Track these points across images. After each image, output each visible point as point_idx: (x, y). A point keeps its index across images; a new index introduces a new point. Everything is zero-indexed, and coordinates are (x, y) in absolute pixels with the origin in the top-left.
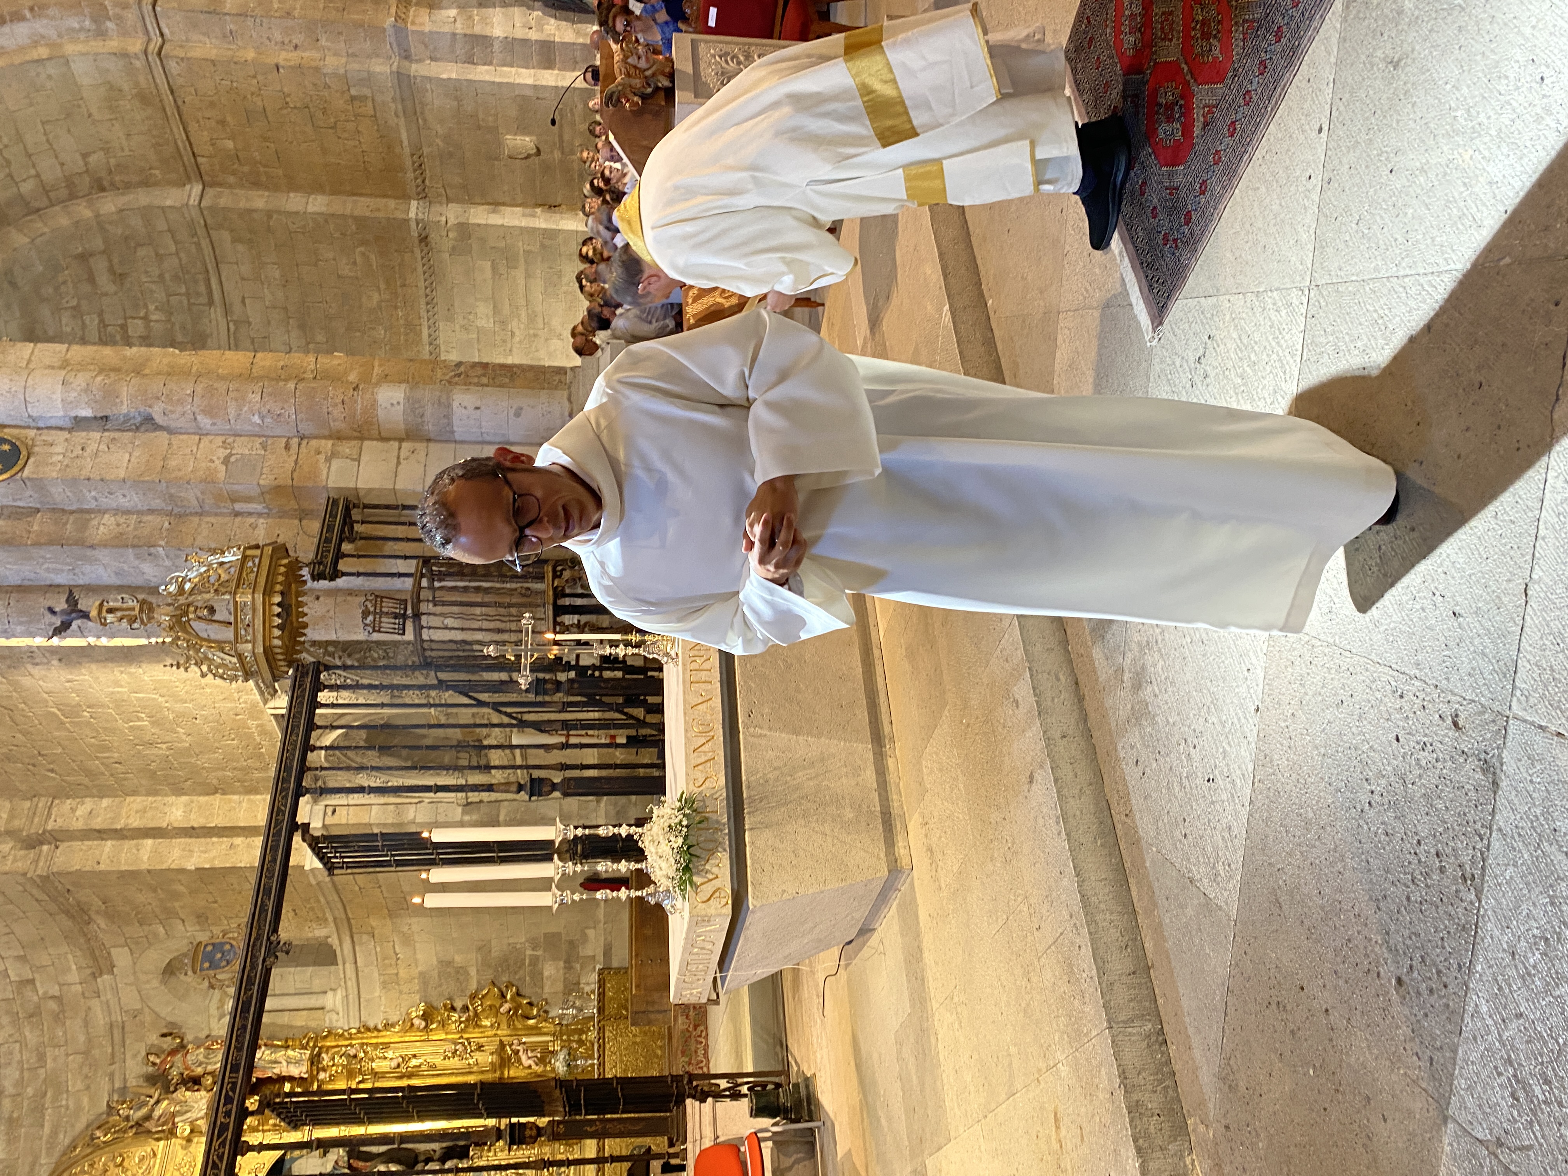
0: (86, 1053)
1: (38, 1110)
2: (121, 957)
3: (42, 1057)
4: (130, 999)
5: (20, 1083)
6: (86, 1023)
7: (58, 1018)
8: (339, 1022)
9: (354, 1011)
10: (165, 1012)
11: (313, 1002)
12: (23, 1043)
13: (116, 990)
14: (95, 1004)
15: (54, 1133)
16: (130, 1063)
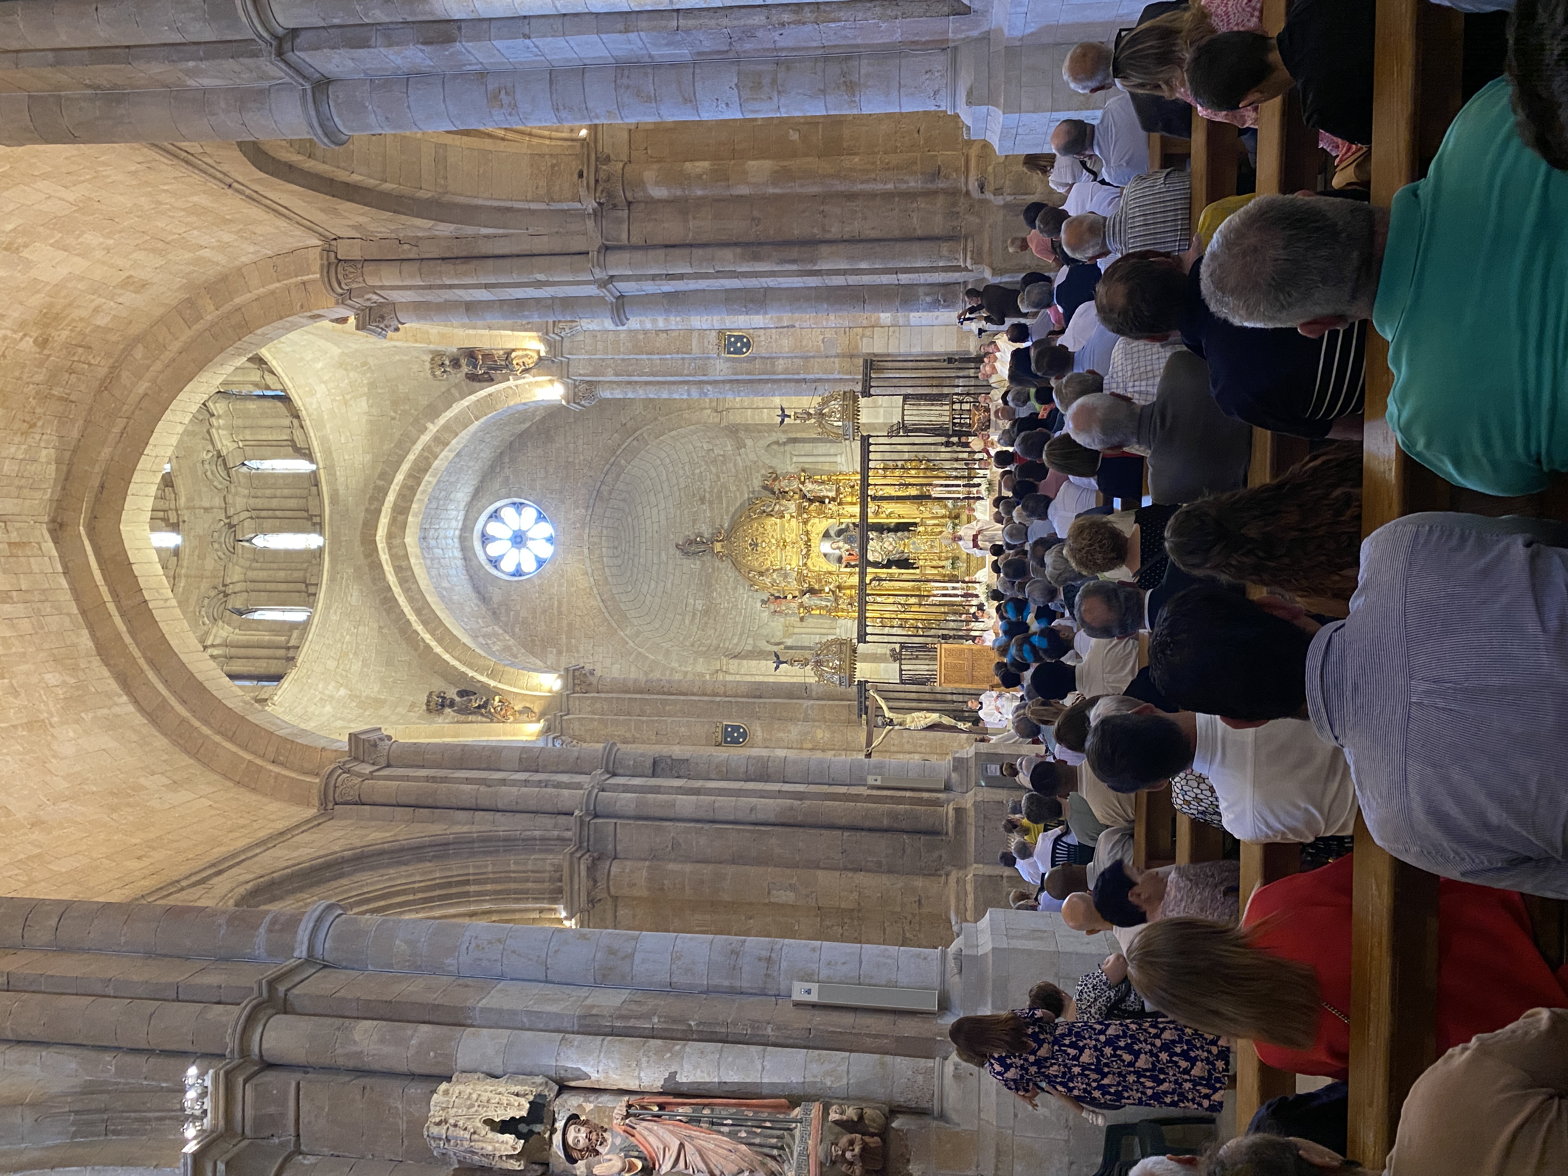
0: (736, 476)
1: (720, 498)
2: (749, 442)
3: (718, 477)
4: (752, 456)
5: (711, 487)
6: (735, 465)
7: (723, 463)
8: (845, 469)
9: (850, 465)
10: (767, 462)
11: (832, 459)
12: (711, 472)
13: (747, 454)
14: (738, 458)
15: (728, 507)
16: (755, 481)
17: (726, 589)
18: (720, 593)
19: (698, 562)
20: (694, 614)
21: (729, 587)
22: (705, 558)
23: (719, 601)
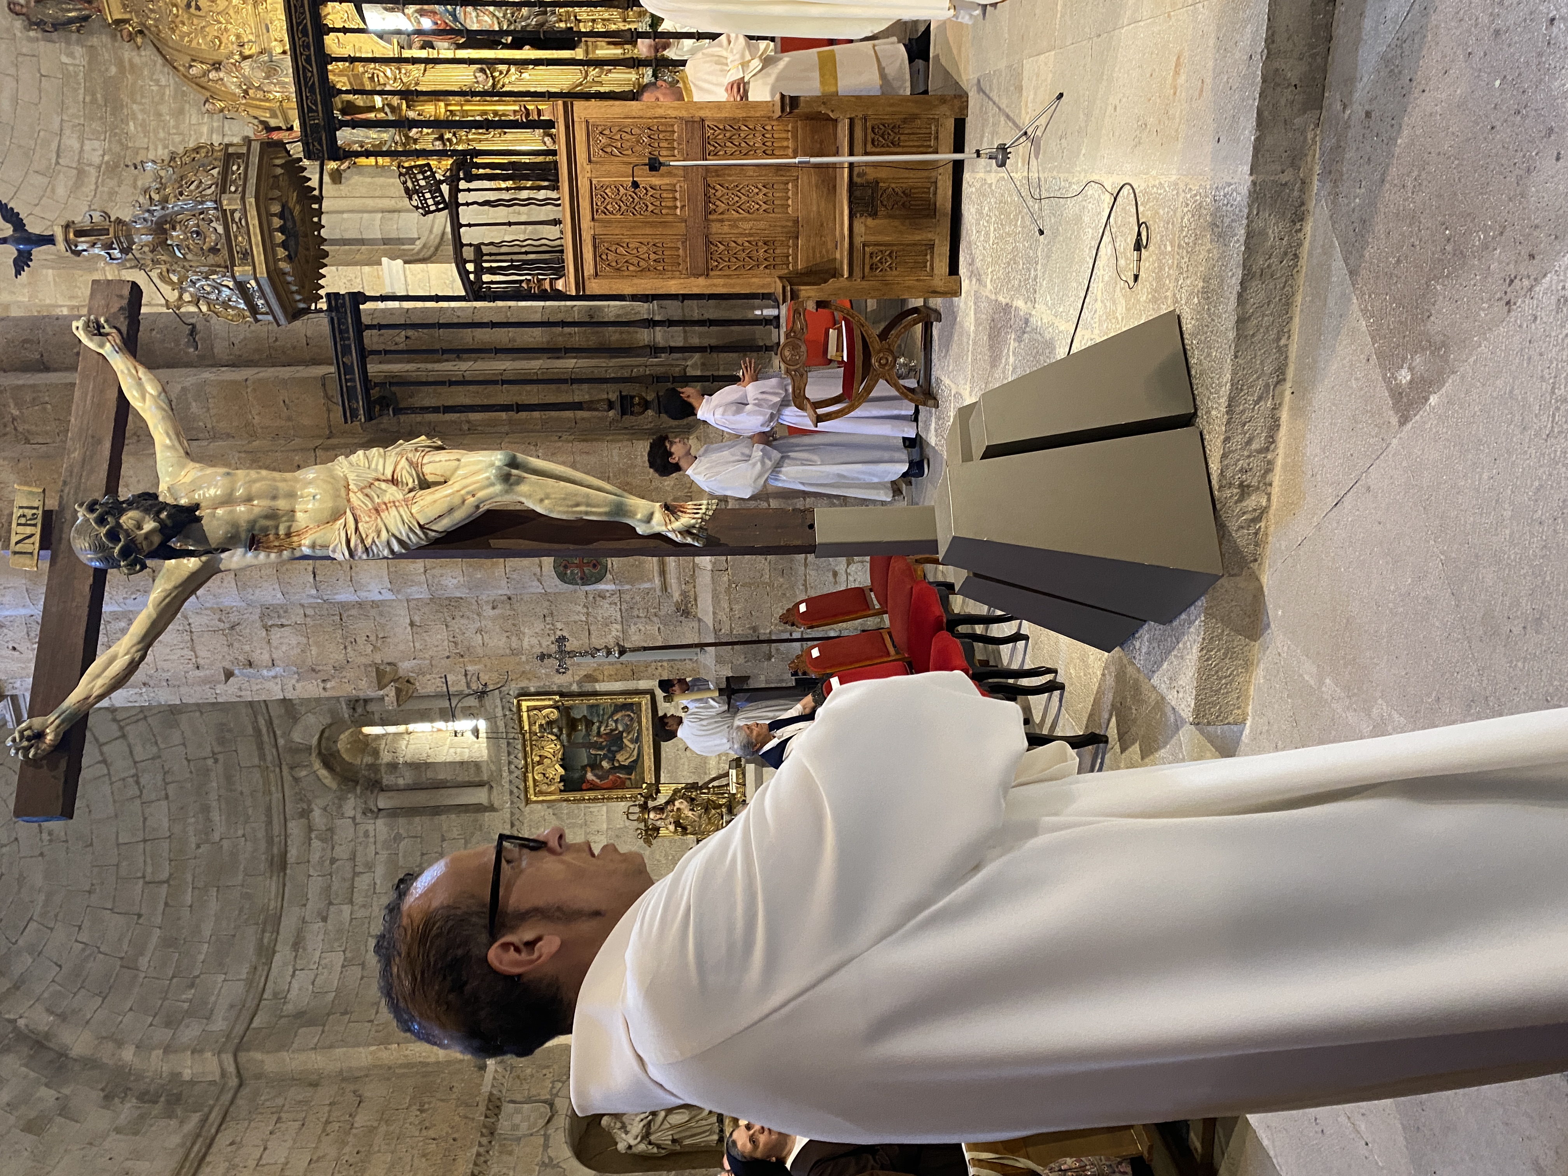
17: (159, 115)
18: (143, 125)
19: (78, 51)
20: (81, 173)
21: (164, 109)
22: (94, 41)
23: (142, 142)
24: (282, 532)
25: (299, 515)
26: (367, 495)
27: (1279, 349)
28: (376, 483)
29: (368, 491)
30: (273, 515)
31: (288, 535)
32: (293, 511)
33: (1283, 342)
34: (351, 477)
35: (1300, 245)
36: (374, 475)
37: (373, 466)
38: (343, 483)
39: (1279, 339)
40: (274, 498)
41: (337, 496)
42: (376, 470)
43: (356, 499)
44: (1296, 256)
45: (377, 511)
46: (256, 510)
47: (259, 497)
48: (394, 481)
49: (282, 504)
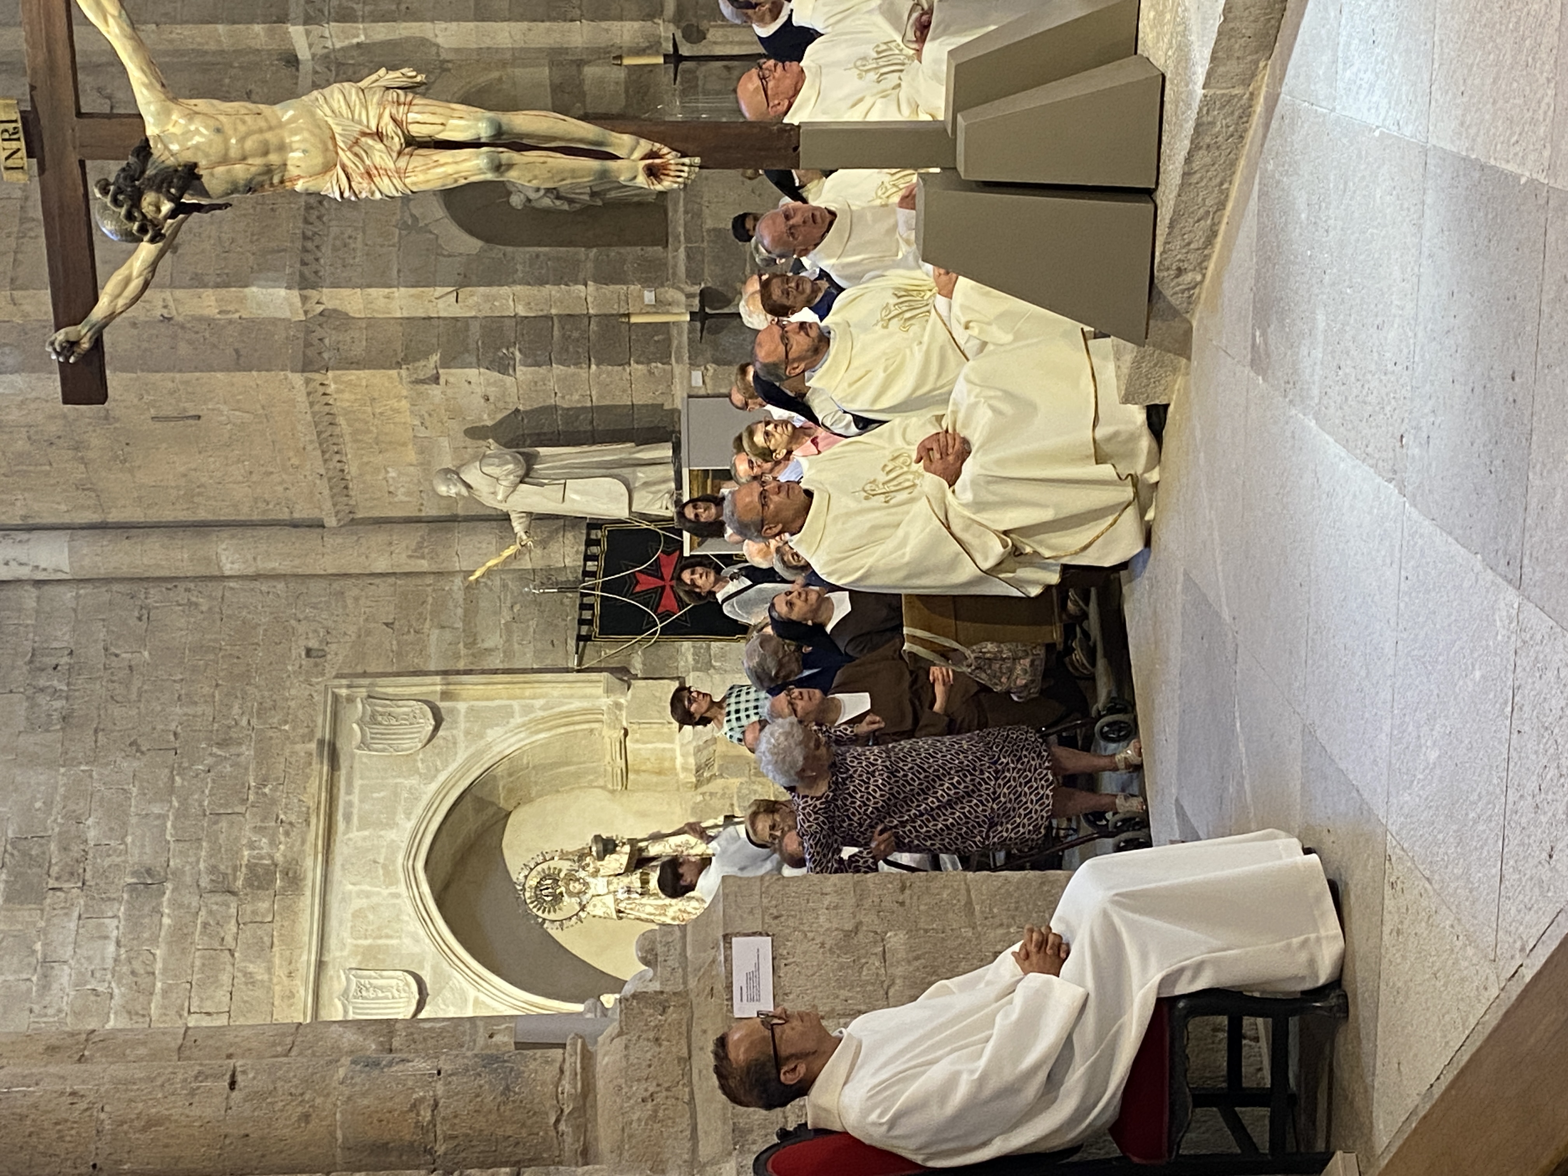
24: (276, 180)
25: (290, 167)
26: (356, 155)
27: (1221, 192)
28: (363, 139)
29: (356, 149)
30: (269, 170)
31: (282, 182)
32: (285, 165)
33: (1225, 186)
34: (337, 130)
35: (1246, 130)
36: (358, 128)
37: (356, 117)
38: (328, 133)
39: (1221, 184)
40: (266, 153)
41: (327, 149)
42: (360, 123)
43: (345, 157)
44: (1241, 137)
45: (370, 175)
46: (253, 169)
47: (253, 156)
48: (379, 135)
49: (274, 158)
